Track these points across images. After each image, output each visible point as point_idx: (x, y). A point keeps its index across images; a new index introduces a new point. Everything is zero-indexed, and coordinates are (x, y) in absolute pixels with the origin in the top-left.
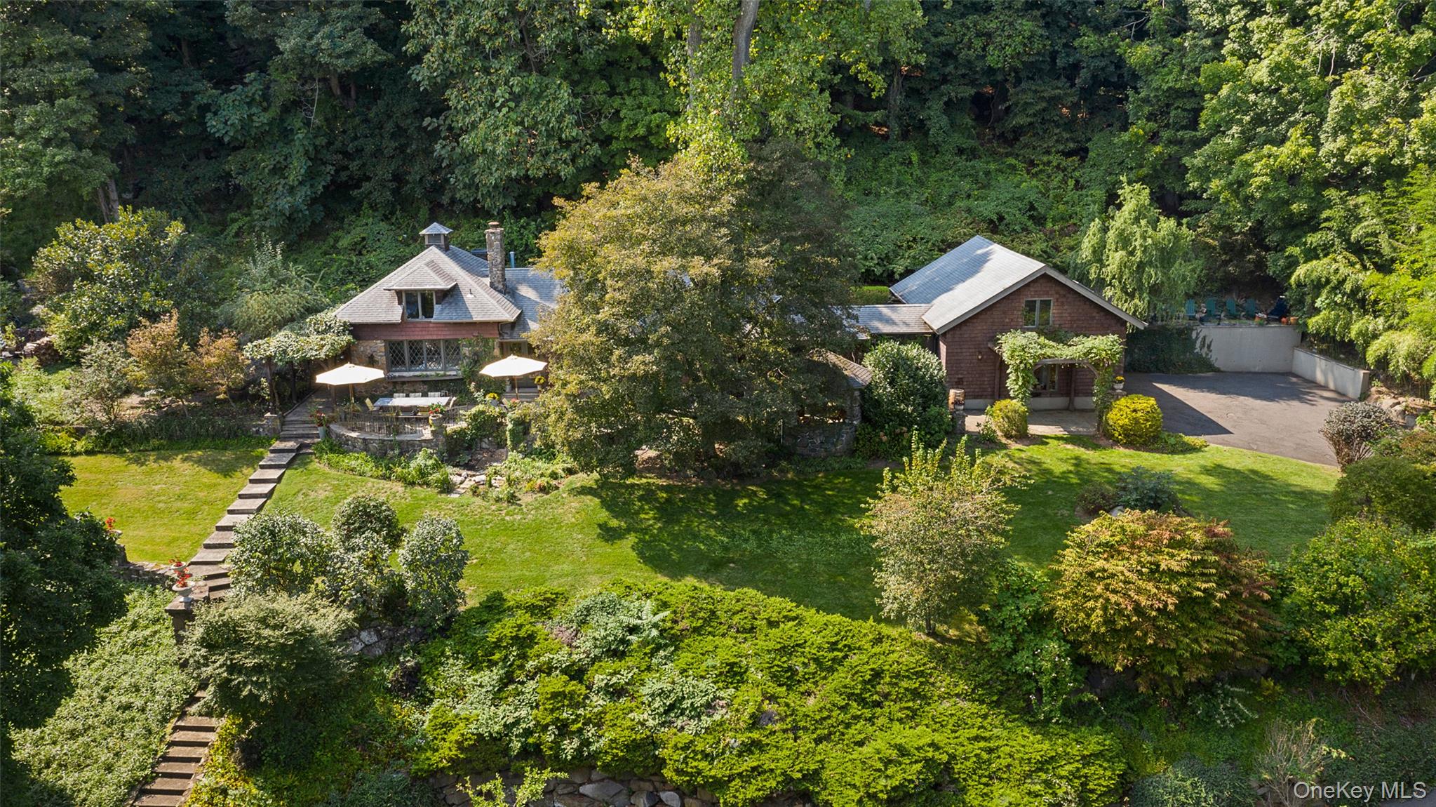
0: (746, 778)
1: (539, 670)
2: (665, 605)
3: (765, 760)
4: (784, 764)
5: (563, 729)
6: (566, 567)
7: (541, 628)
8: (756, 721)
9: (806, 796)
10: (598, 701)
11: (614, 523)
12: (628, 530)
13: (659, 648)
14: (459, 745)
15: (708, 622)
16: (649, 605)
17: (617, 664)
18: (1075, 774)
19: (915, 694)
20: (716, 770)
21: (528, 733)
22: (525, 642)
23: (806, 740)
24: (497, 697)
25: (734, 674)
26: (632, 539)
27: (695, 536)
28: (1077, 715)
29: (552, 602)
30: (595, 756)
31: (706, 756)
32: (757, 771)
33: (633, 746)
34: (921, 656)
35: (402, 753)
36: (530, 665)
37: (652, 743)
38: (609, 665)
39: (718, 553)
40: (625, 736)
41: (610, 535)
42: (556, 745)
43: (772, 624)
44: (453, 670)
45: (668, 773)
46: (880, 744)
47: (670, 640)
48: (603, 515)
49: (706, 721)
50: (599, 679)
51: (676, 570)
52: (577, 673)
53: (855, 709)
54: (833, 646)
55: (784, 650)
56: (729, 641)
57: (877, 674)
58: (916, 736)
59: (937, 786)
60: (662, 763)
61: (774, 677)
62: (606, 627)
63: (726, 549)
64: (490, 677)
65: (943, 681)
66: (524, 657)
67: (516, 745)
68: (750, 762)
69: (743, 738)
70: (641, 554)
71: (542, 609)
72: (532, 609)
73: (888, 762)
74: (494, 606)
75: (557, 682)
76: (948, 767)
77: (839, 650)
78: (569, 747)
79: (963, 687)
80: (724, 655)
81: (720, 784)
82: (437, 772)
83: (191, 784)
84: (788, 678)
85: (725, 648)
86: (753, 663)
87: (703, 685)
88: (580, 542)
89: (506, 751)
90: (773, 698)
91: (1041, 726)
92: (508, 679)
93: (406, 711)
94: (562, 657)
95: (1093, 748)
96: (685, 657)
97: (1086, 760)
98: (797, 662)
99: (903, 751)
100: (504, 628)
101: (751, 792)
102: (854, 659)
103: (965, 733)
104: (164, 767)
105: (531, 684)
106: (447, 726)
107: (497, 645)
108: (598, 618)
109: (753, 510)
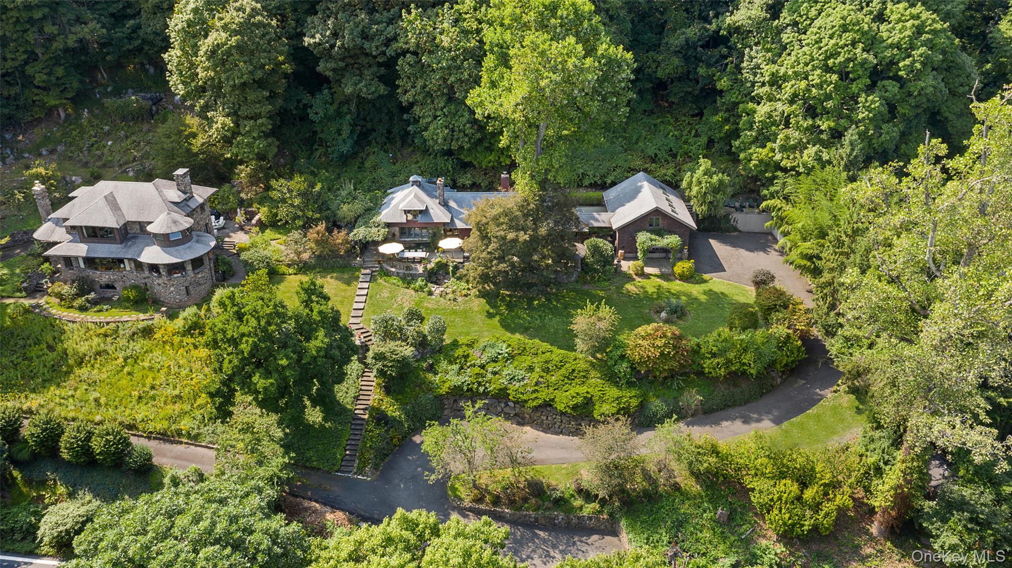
0: (533, 400)
1: (471, 365)
2: (509, 345)
3: (539, 395)
4: (544, 397)
5: (479, 384)
6: (477, 329)
7: (471, 352)
8: (537, 384)
9: (550, 406)
10: (489, 376)
11: (491, 311)
12: (496, 314)
13: (508, 359)
14: (449, 388)
15: (523, 351)
16: (505, 346)
17: (495, 365)
18: (627, 401)
19: (584, 377)
20: (525, 397)
21: (469, 385)
22: (466, 357)
23: (551, 389)
24: (459, 374)
25: (531, 369)
26: (498, 318)
27: (519, 318)
28: (630, 385)
29: (473, 343)
30: (489, 392)
31: (522, 393)
32: (536, 398)
33: (500, 390)
34: (587, 365)
35: (431, 389)
36: (468, 364)
37: (506, 389)
38: (493, 365)
39: (527, 325)
40: (498, 387)
41: (490, 316)
42: (477, 388)
43: (543, 353)
44: (444, 364)
45: (510, 397)
46: (572, 392)
47: (511, 357)
48: (488, 307)
49: (522, 383)
50: (490, 369)
51: (513, 331)
52: (483, 367)
53: (566, 381)
54: (561, 362)
55: (546, 362)
56: (529, 358)
57: (574, 370)
58: (582, 390)
59: (587, 404)
60: (509, 395)
61: (543, 370)
62: (491, 352)
63: (530, 323)
64: (456, 367)
65: (593, 373)
66: (466, 361)
67: (465, 388)
68: (535, 395)
69: (533, 389)
70: (501, 324)
71: (470, 345)
72: (467, 345)
73: (573, 397)
74: (455, 344)
75: (477, 370)
76: (591, 398)
77: (563, 362)
78: (481, 389)
79: (599, 375)
80: (528, 363)
81: (526, 401)
82: (441, 395)
83: (371, 398)
84: (547, 370)
85: (527, 360)
86: (537, 365)
87: (521, 372)
88: (480, 318)
89: (462, 390)
90: (542, 377)
91: (619, 388)
92: (461, 368)
93: (430, 376)
94: (478, 362)
95: (633, 394)
96: (516, 363)
97: (631, 398)
98: (550, 366)
99: (578, 394)
100: (459, 352)
101: (535, 404)
102: (567, 365)
103: (597, 389)
104: (361, 392)
105: (469, 370)
106: (444, 382)
107: (458, 358)
108: (487, 349)
109: (540, 306)
